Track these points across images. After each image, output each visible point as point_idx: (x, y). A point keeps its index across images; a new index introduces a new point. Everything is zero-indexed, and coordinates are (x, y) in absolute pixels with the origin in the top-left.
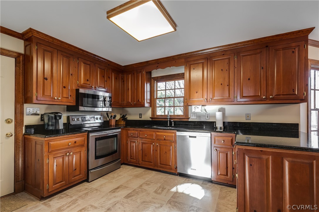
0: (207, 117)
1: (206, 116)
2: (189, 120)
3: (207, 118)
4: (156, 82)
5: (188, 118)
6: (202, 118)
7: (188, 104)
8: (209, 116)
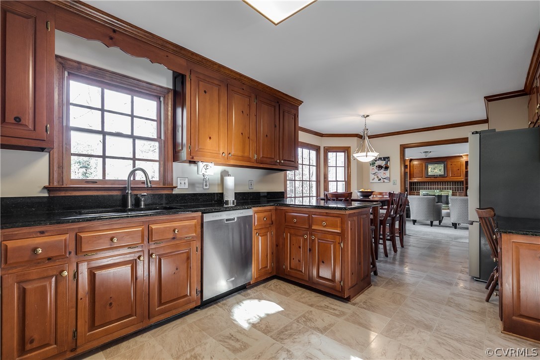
0: (206, 185)
1: (204, 184)
2: (173, 193)
3: (205, 187)
4: (66, 74)
5: (173, 188)
6: (198, 187)
7: (193, 158)
8: (208, 184)
